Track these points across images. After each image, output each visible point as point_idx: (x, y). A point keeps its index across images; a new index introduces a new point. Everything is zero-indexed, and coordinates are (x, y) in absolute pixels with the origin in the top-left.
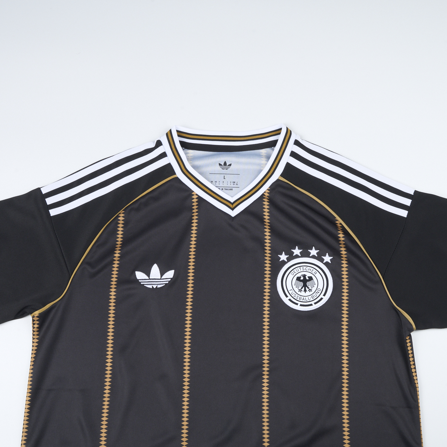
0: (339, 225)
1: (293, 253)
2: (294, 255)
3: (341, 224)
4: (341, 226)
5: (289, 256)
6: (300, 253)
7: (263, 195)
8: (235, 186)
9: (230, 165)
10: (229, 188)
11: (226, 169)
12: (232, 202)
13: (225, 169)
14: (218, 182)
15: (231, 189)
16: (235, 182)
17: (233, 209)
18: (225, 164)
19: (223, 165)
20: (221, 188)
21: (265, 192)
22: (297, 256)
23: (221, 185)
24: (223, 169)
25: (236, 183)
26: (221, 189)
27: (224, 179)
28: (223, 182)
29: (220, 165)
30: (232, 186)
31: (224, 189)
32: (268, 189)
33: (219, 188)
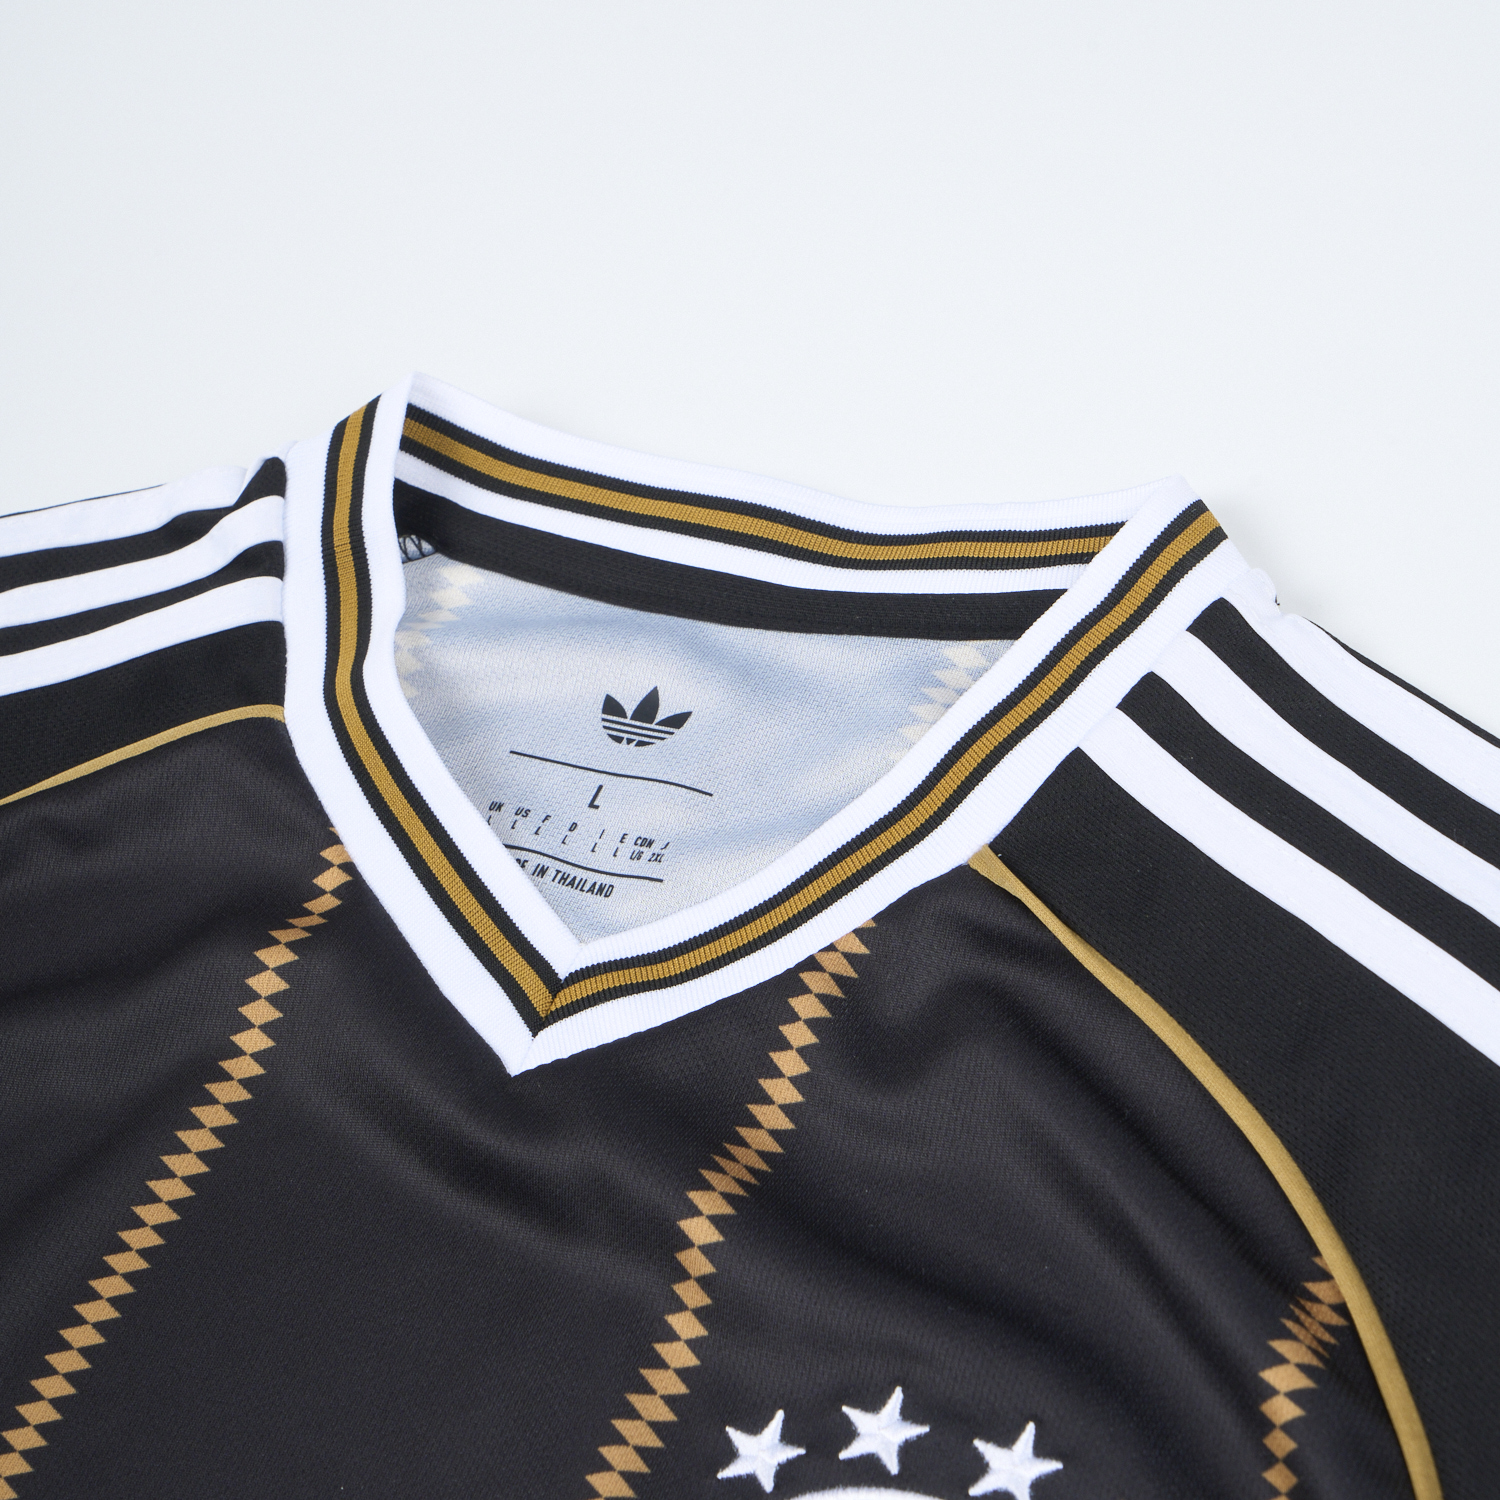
0: (1325, 1309)
1: (849, 1433)
2: (844, 1455)
3: (1342, 1309)
4: (1336, 1320)
5: (802, 1451)
6: (907, 1450)
7: (811, 964)
8: (643, 867)
9: (678, 721)
10: (592, 878)
11: (640, 744)
12: (563, 974)
13: (630, 741)
14: (534, 820)
15: (601, 889)
16: (650, 844)
17: (536, 1023)
18: (648, 707)
19: (629, 713)
20: (534, 860)
21: (831, 948)
22: (868, 1472)
23: (548, 842)
24: (619, 740)
25: (656, 848)
26: (531, 867)
27: (592, 805)
28: (573, 827)
29: (611, 706)
30: (623, 864)
31: (551, 873)
32: (859, 932)
33: (523, 855)
